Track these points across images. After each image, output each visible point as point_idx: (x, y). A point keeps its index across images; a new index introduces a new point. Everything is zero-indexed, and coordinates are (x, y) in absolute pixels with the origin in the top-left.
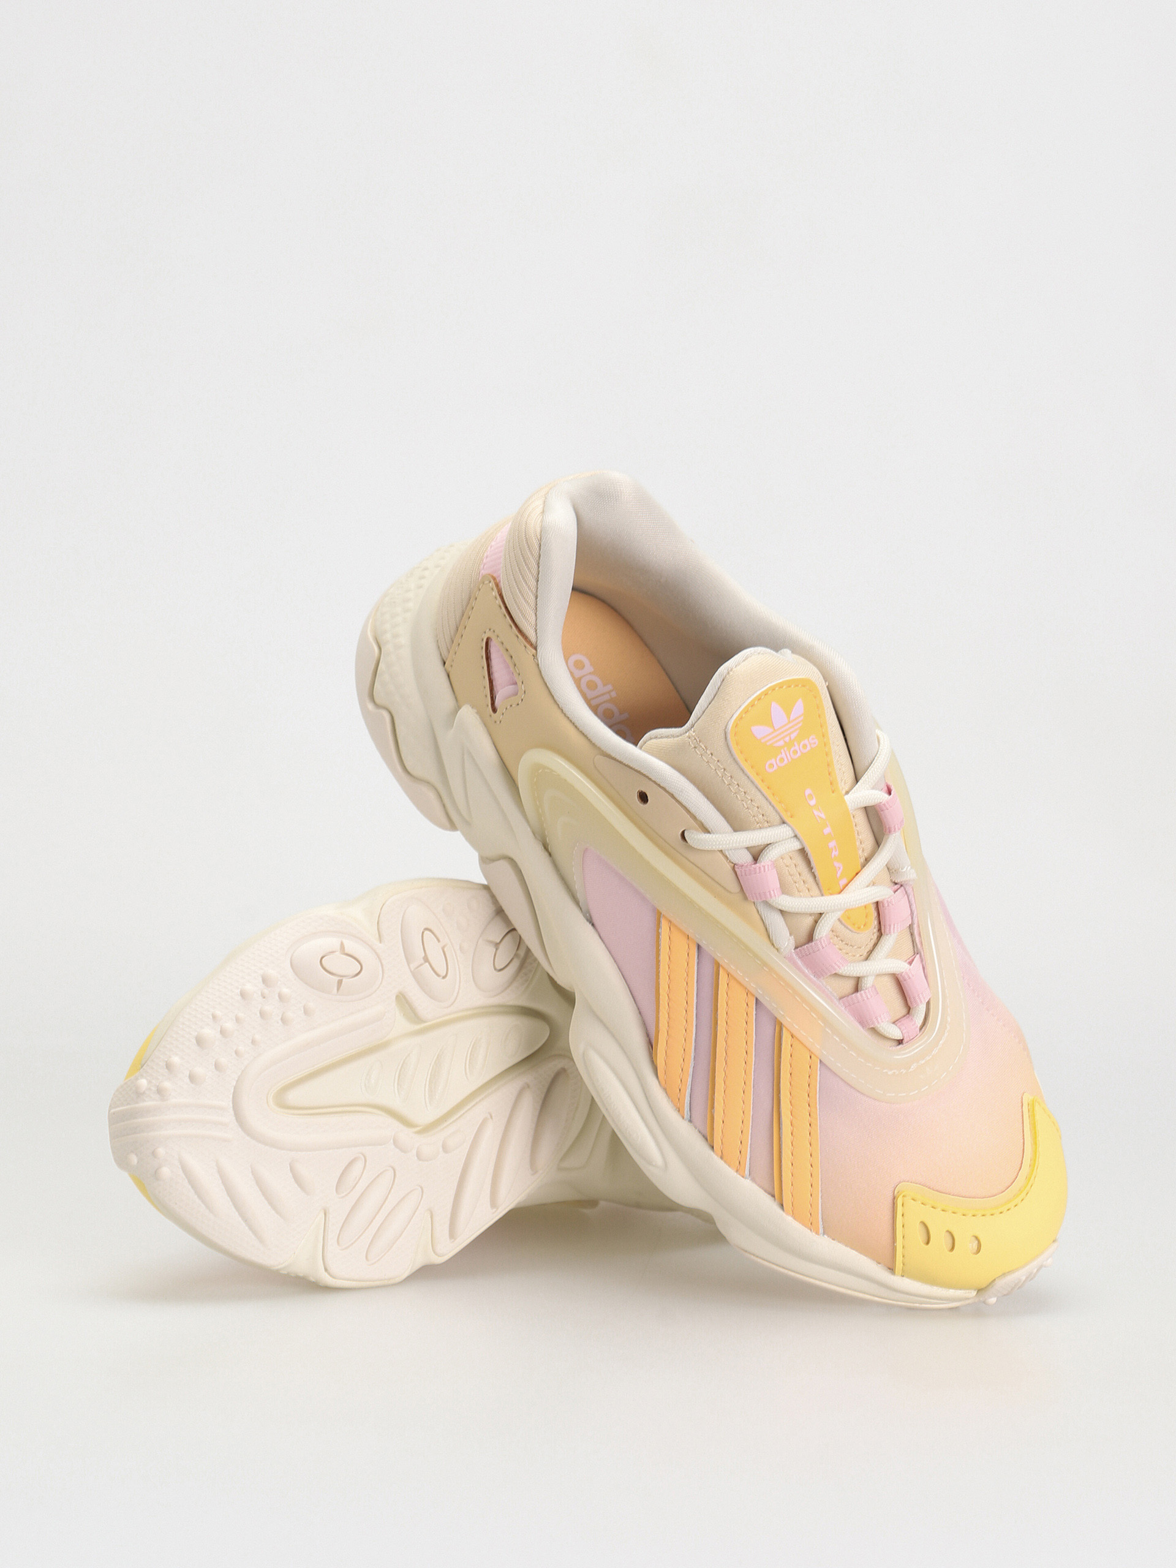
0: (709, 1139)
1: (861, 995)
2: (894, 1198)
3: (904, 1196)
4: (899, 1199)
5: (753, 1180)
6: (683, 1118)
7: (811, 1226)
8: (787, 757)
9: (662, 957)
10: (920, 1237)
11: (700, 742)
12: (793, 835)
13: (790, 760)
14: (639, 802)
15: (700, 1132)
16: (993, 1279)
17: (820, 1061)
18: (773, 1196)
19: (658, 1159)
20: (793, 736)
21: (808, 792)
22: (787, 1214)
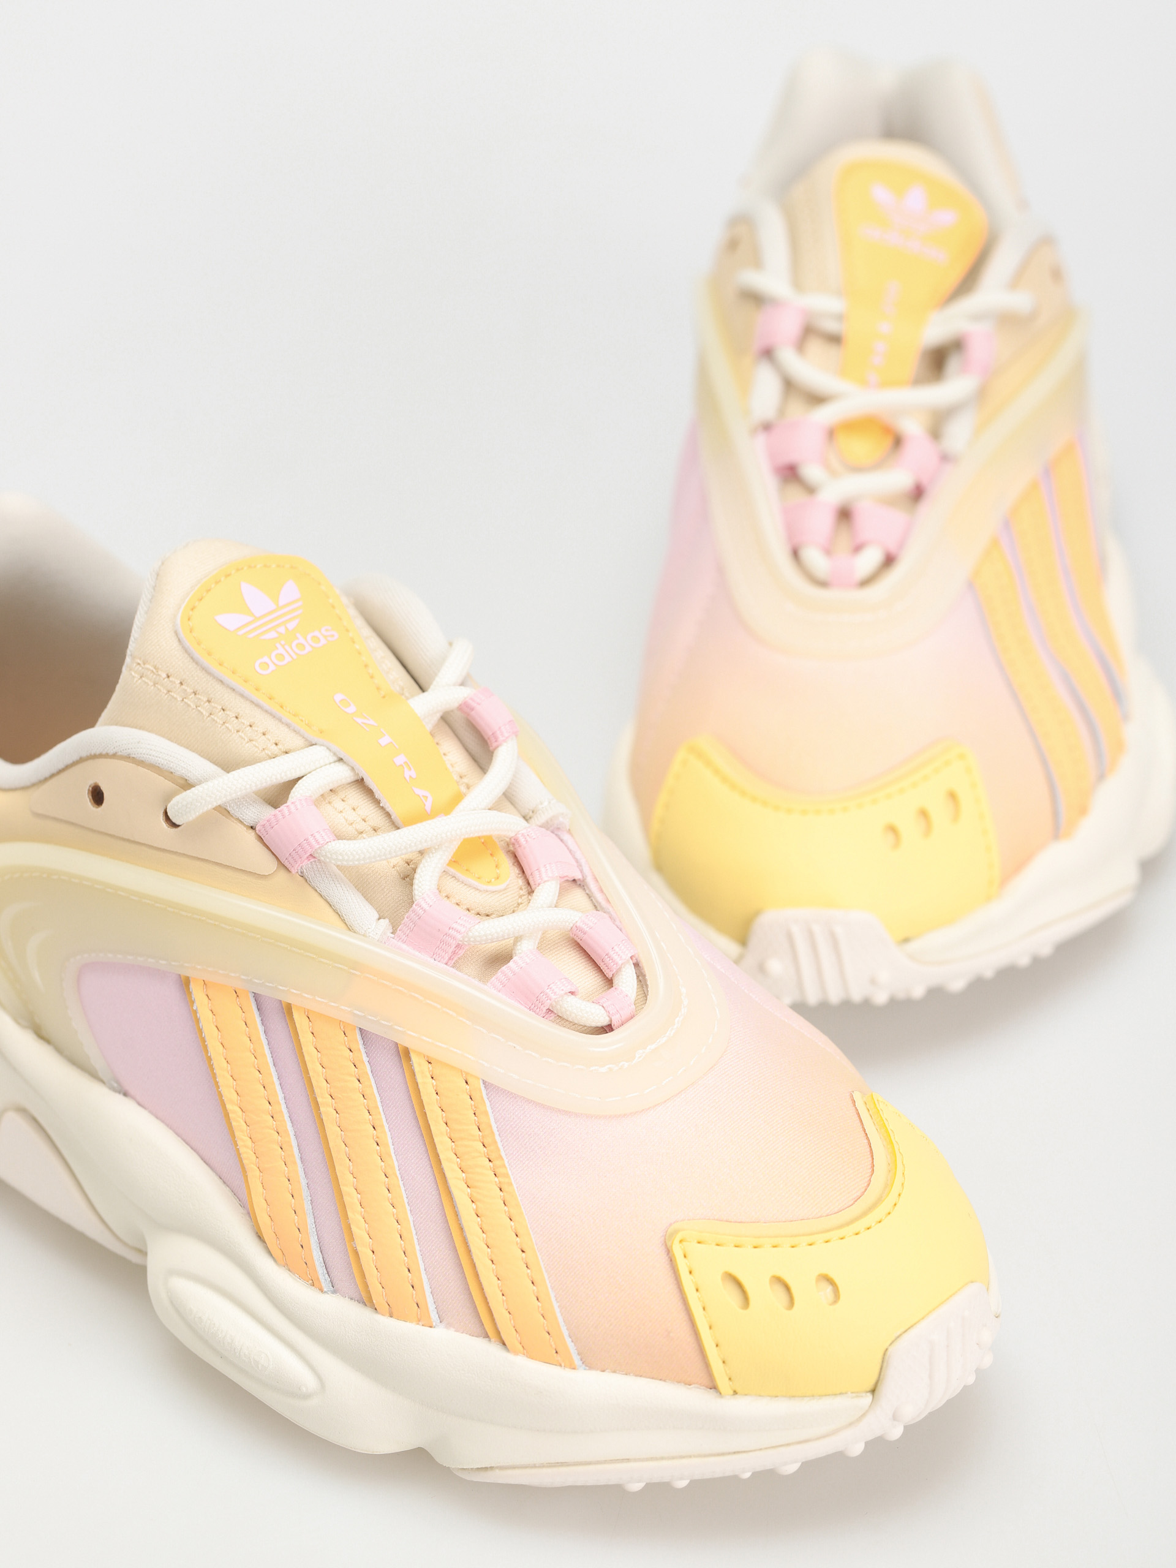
0: (367, 1300)
1: (516, 962)
2: (669, 1251)
3: (681, 1241)
4: (674, 1247)
5: (449, 1325)
6: (321, 1290)
7: (556, 1356)
8: (287, 652)
9: (212, 1052)
10: (732, 1297)
11: (144, 664)
12: (335, 759)
13: (294, 656)
14: (90, 804)
15: (351, 1299)
16: (884, 1349)
17: (484, 1082)
18: (487, 1336)
19: (309, 1381)
20: (291, 626)
21: (338, 697)
22: (516, 1353)
